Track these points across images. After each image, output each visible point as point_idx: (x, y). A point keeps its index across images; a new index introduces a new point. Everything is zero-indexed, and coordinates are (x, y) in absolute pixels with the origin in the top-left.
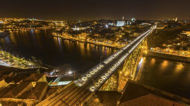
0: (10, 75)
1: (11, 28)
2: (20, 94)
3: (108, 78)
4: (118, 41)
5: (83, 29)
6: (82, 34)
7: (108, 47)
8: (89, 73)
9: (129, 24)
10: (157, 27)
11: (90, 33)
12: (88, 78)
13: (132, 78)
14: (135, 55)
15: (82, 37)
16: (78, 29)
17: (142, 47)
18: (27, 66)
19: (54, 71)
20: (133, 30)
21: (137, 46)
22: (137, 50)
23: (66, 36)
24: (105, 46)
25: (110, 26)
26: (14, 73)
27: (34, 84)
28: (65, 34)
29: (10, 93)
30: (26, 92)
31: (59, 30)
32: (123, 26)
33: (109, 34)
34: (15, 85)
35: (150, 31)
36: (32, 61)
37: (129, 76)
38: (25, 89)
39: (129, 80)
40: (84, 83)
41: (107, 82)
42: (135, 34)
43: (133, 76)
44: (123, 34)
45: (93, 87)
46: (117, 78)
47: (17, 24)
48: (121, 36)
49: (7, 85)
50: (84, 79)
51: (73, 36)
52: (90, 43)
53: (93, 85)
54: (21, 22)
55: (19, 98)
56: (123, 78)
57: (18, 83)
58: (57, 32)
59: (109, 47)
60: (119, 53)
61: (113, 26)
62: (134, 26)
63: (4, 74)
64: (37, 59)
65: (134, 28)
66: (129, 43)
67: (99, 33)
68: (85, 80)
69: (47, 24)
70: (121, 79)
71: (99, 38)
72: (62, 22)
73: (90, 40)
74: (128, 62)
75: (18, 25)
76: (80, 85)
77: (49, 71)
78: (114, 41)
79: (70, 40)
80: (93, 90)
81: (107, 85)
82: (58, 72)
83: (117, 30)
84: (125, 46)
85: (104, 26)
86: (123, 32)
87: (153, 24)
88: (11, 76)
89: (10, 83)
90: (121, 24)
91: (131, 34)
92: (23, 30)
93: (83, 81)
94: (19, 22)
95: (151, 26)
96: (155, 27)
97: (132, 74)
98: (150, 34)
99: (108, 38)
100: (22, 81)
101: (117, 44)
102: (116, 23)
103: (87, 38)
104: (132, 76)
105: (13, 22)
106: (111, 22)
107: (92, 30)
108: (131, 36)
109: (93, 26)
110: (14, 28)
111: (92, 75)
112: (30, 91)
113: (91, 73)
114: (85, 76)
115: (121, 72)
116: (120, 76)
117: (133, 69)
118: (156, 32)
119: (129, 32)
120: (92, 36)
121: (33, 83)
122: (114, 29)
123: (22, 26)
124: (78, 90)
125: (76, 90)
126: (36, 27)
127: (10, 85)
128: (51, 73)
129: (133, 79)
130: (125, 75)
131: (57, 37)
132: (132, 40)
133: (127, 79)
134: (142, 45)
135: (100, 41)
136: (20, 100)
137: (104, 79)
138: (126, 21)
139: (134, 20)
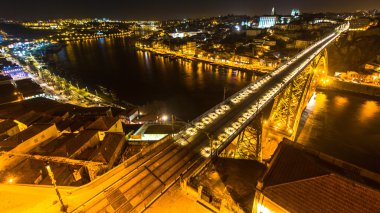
0: (64, 117)
1: (68, 37)
2: (78, 152)
3: (239, 133)
4: (261, 57)
5: (191, 34)
6: (190, 44)
7: (239, 69)
8: (200, 121)
9: (285, 23)
10: (351, 27)
11: (204, 42)
12: (199, 130)
13: (290, 135)
14: (297, 87)
15: (188, 51)
16: (181, 35)
17: (316, 71)
18: (91, 102)
19: (137, 113)
20: (295, 35)
21: (303, 69)
22: (302, 77)
23: (159, 49)
24: (234, 69)
25: (244, 28)
26: (71, 115)
27: (101, 136)
28: (156, 46)
29: (63, 148)
30: (89, 148)
31: (146, 37)
32: (271, 28)
33: (243, 44)
34: (72, 135)
35: (333, 37)
36: (100, 94)
37: (283, 132)
38: (88, 144)
39: (284, 139)
40: (190, 140)
41: (236, 140)
42: (299, 43)
43: (292, 132)
44: (273, 43)
45: (208, 149)
46: (258, 133)
47: (78, 28)
48: (267, 47)
49: (59, 134)
50: (191, 132)
51: (172, 49)
52: (204, 62)
53: (208, 145)
54: (84, 26)
55: (76, 158)
56: (270, 134)
57: (77, 132)
58: (144, 42)
59: (243, 70)
60: (263, 82)
61: (250, 28)
62: (297, 27)
63: (56, 114)
64: (107, 91)
65: (296, 31)
66: (284, 62)
67: (222, 42)
68: (192, 134)
69: (126, 27)
70: (266, 136)
71: (222, 51)
72: (153, 22)
73: (205, 55)
74: (282, 101)
75: (79, 31)
76: (183, 143)
77: (128, 113)
78: (251, 58)
79: (166, 56)
80: (208, 155)
81: (235, 147)
82: (143, 116)
83: (260, 37)
84: (276, 69)
85: (232, 28)
86: (272, 39)
87: (341, 21)
88: (66, 119)
89: (65, 131)
90: (267, 23)
91: (290, 42)
92: (88, 39)
93: (188, 136)
94: (81, 26)
95: (337, 25)
96: (346, 27)
97: (292, 127)
98: (334, 42)
99: (240, 52)
100: (82, 129)
101: (258, 65)
102: (257, 22)
103: (197, 52)
104: (290, 132)
105: (72, 25)
106: (247, 19)
107: (208, 36)
108: (289, 46)
109: (210, 29)
110: (73, 35)
111: (206, 125)
112: (95, 147)
113: (203, 120)
114: (193, 126)
115: (266, 123)
116: (264, 130)
117: (294, 118)
118: (349, 38)
119: (286, 39)
120: (207, 48)
121: (99, 133)
122: (254, 33)
123: (86, 32)
124: (179, 151)
125: (175, 151)
126: (107, 33)
127: (64, 134)
128: (131, 118)
129: (292, 139)
130: (276, 128)
131: (144, 51)
132: (292, 57)
133: (280, 139)
134: (315, 66)
135: (224, 58)
136: (78, 162)
137: (231, 134)
138: (280, 16)
139: (296, 15)
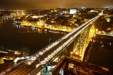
4: (71, 26)
5: (41, 16)
11: (47, 20)
13: (81, 57)
15: (40, 24)
16: (36, 17)
25: (64, 14)
32: (75, 14)
33: (63, 20)
42: (85, 20)
44: (76, 20)
48: (73, 22)
52: (47, 29)
67: (55, 20)
71: (55, 24)
73: (47, 26)
74: (78, 44)
86: (75, 18)
87: (100, 12)
95: (98, 13)
96: (102, 14)
97: (82, 54)
104: (81, 56)
106: (64, 10)
107: (49, 17)
108: (82, 21)
115: (72, 53)
119: (80, 18)
120: (48, 23)
122: (68, 16)
135: (56, 27)
138: (78, 9)
139: (84, 9)
